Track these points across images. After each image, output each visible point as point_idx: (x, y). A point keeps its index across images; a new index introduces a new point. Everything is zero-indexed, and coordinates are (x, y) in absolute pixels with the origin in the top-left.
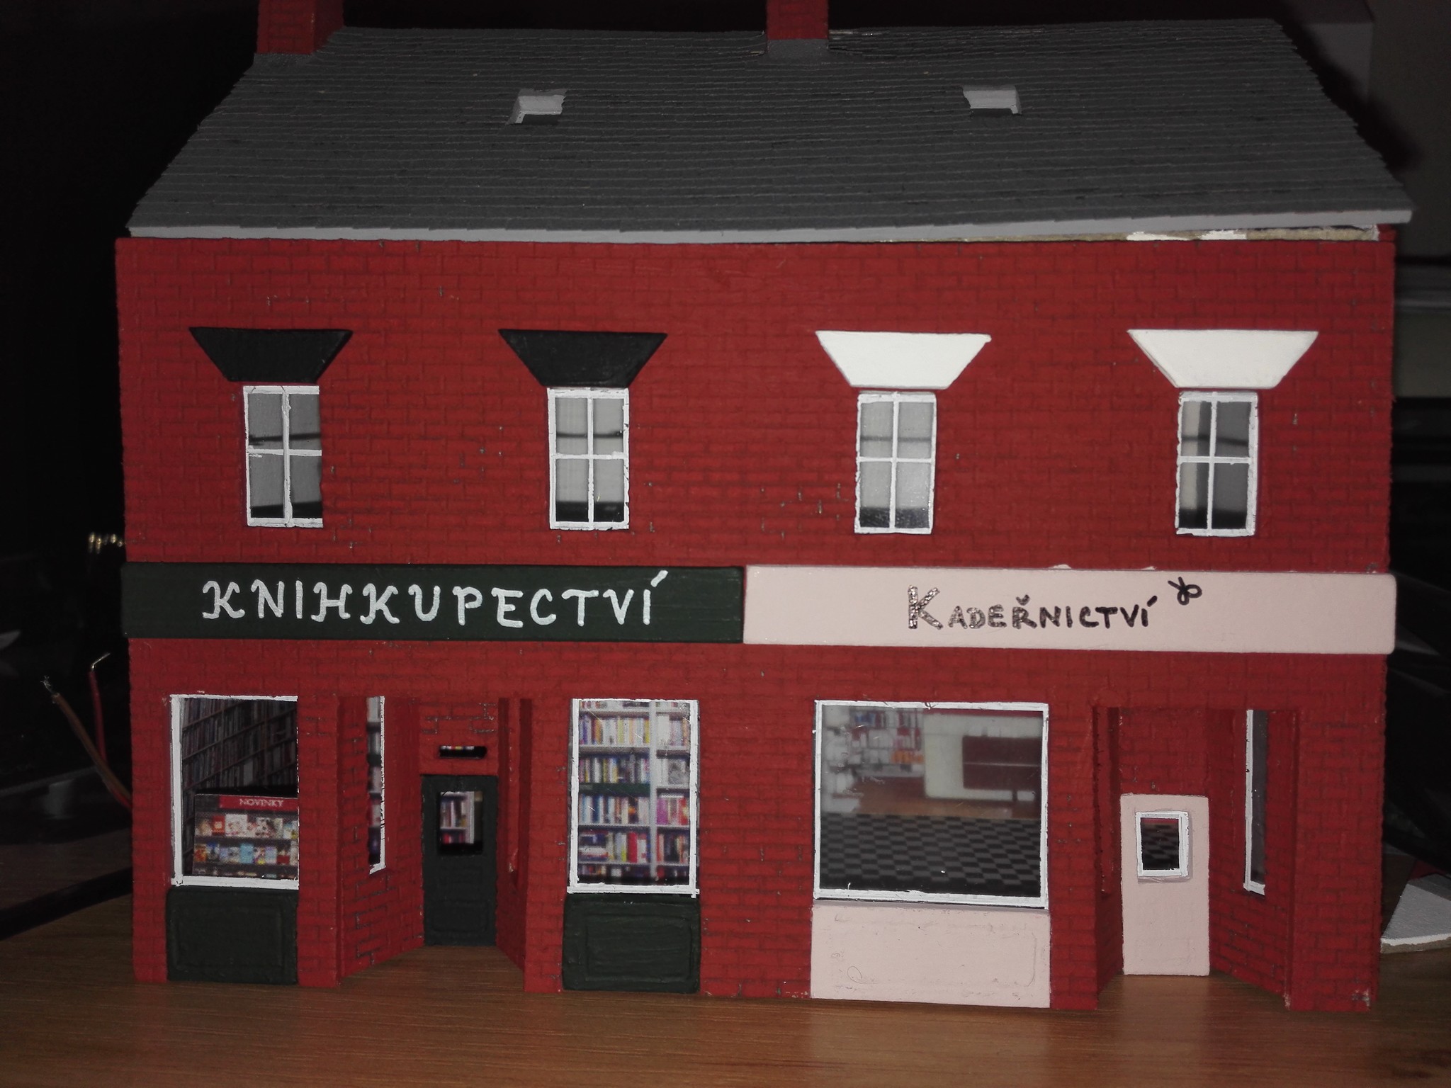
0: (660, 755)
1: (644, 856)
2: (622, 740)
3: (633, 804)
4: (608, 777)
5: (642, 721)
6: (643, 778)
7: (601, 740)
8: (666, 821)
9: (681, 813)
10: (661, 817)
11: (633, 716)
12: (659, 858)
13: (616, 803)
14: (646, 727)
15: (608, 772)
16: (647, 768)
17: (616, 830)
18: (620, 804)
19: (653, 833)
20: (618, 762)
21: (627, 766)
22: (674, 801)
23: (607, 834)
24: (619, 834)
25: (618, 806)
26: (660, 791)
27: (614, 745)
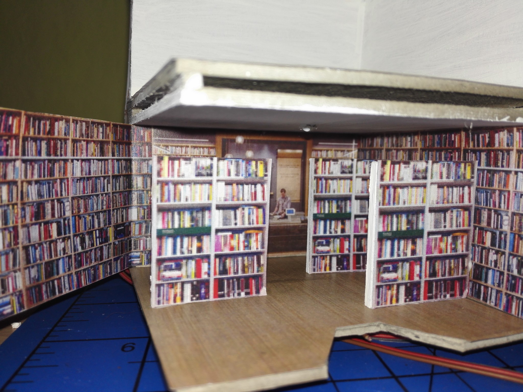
0: (432, 210)
1: (418, 275)
2: (411, 203)
3: (414, 243)
4: (401, 227)
5: (422, 188)
6: (420, 226)
7: (398, 203)
8: (431, 253)
9: (439, 246)
10: (429, 250)
11: (418, 186)
12: (426, 276)
13: (404, 243)
14: (425, 192)
15: (401, 223)
16: (423, 220)
17: (403, 261)
18: (407, 243)
19: (424, 260)
20: (407, 217)
21: (412, 218)
22: (436, 239)
23: (398, 263)
24: (405, 263)
25: (406, 245)
26: (430, 233)
27: (406, 205)
